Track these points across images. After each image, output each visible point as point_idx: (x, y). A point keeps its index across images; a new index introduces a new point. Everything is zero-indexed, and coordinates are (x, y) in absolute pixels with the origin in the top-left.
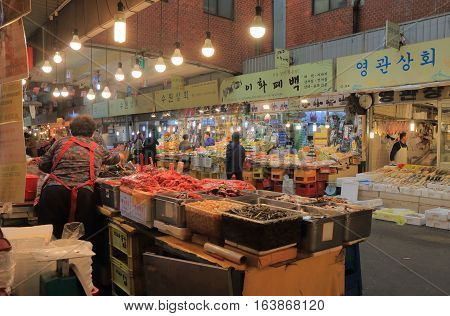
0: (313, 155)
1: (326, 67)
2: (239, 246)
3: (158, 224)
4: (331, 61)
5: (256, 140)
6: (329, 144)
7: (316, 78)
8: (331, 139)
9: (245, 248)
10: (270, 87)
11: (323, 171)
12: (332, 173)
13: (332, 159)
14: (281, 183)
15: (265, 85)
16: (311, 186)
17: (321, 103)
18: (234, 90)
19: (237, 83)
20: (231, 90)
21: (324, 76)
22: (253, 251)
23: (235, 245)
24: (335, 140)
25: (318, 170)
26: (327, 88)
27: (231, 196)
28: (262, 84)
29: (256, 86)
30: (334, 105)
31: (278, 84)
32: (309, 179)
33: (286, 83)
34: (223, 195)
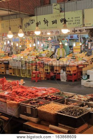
0: (74, 58)
1: (79, 14)
2: (65, 126)
3: (23, 116)
4: (81, 11)
5: (44, 51)
6: (81, 52)
7: (74, 19)
8: (82, 49)
9: (68, 127)
10: (50, 23)
11: (80, 67)
12: (84, 67)
13: (83, 60)
14: (60, 73)
15: (47, 22)
16: (75, 75)
17: (76, 31)
18: (31, 24)
19: (32, 20)
20: (29, 24)
21: (78, 19)
22: (72, 128)
23: (64, 125)
24: (84, 50)
25: (77, 67)
26: (80, 25)
27: (54, 100)
28: (46, 22)
29: (43, 23)
30: (83, 32)
31: (54, 22)
32: (73, 71)
33: (59, 22)
34: (50, 100)
